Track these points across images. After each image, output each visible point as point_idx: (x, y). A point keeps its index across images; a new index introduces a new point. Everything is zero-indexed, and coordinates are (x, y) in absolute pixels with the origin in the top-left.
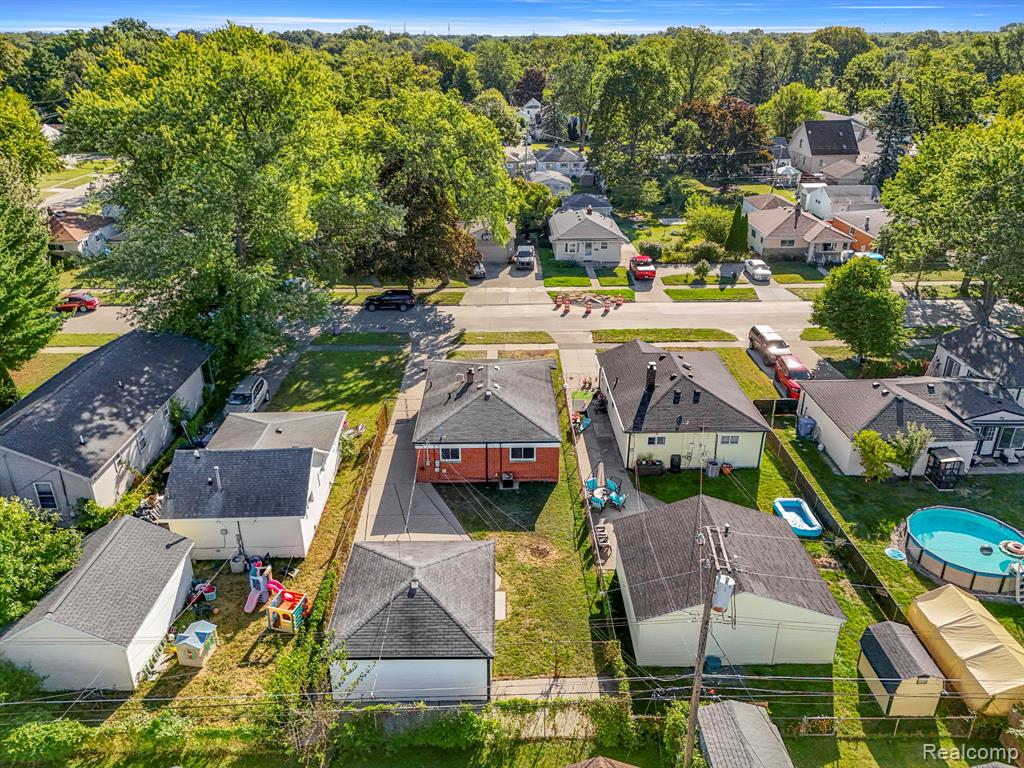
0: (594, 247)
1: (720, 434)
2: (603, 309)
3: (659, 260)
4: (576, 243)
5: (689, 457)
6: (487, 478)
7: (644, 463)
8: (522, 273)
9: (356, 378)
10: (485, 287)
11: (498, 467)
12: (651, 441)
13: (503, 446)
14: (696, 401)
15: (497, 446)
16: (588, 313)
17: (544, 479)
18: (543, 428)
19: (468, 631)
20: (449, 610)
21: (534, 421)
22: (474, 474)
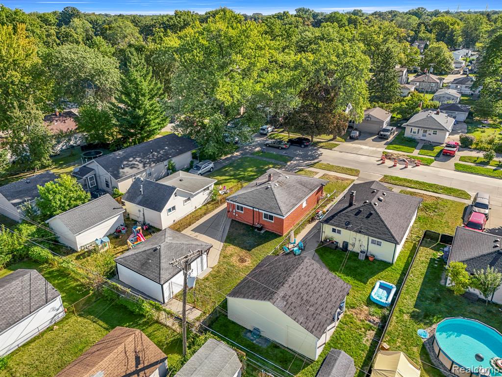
0: (428, 132)
1: (371, 238)
2: (404, 166)
4: (417, 129)
6: (253, 224)
7: (328, 240)
8: (380, 140)
9: (251, 171)
10: (353, 144)
11: (258, 221)
12: (334, 230)
13: (260, 211)
14: (368, 217)
15: (257, 210)
16: (394, 166)
17: (277, 233)
18: (281, 208)
19: (162, 271)
20: (162, 261)
21: (279, 204)
22: (249, 221)
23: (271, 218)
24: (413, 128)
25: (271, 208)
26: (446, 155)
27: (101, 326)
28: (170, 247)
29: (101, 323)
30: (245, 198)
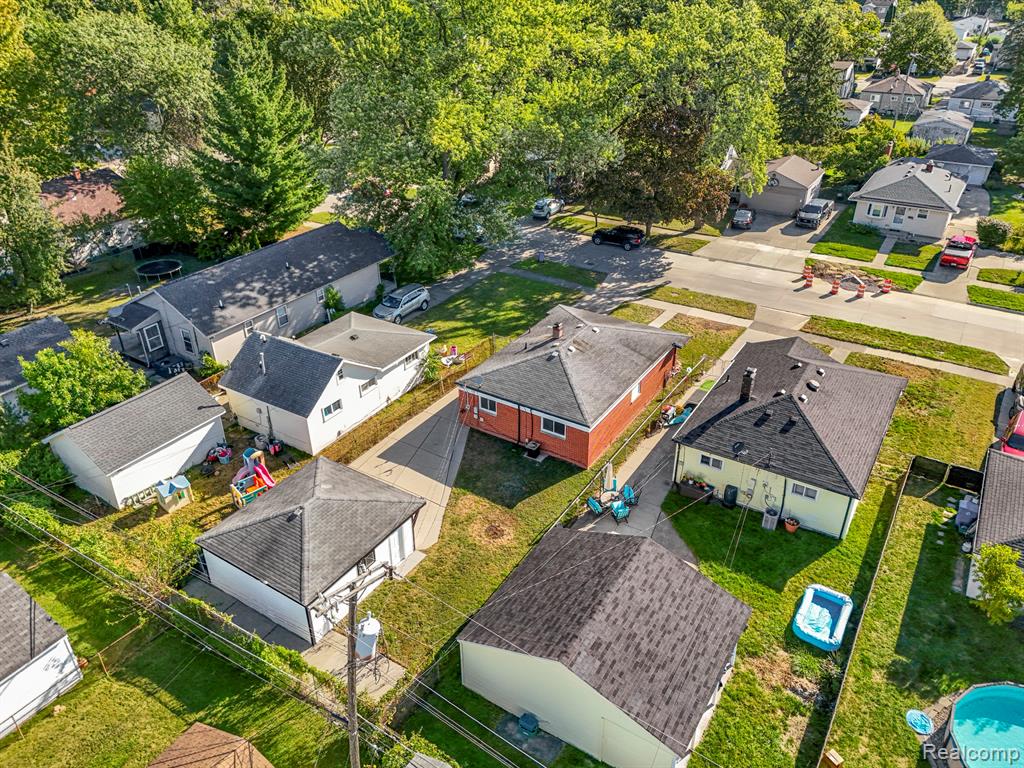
0: (908, 213)
1: (791, 482)
2: (856, 293)
3: (1001, 246)
4: (883, 205)
5: (750, 494)
6: (519, 441)
7: (691, 482)
8: (799, 230)
9: (513, 308)
10: (738, 240)
11: (529, 434)
12: (705, 460)
13: (534, 412)
14: (784, 431)
15: (528, 410)
16: (833, 293)
17: (573, 462)
18: (582, 407)
19: (305, 572)
20: (306, 547)
21: (578, 397)
22: (508, 432)
23: (560, 428)
24: (874, 204)
25: (560, 406)
26: (947, 266)
27: (165, 705)
28: (325, 510)
29: (166, 697)
30: (500, 382)
